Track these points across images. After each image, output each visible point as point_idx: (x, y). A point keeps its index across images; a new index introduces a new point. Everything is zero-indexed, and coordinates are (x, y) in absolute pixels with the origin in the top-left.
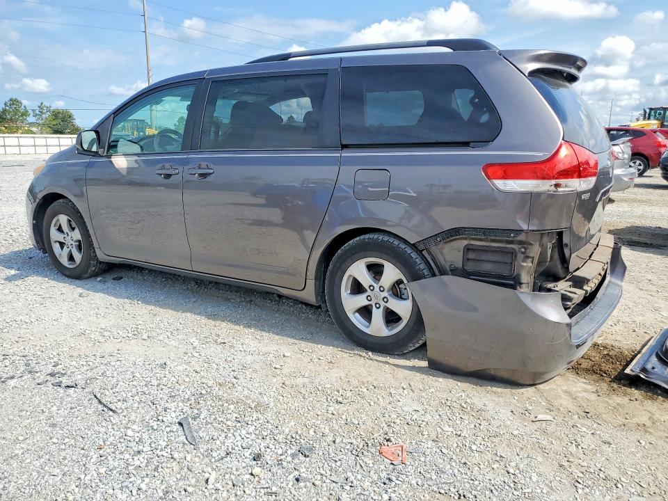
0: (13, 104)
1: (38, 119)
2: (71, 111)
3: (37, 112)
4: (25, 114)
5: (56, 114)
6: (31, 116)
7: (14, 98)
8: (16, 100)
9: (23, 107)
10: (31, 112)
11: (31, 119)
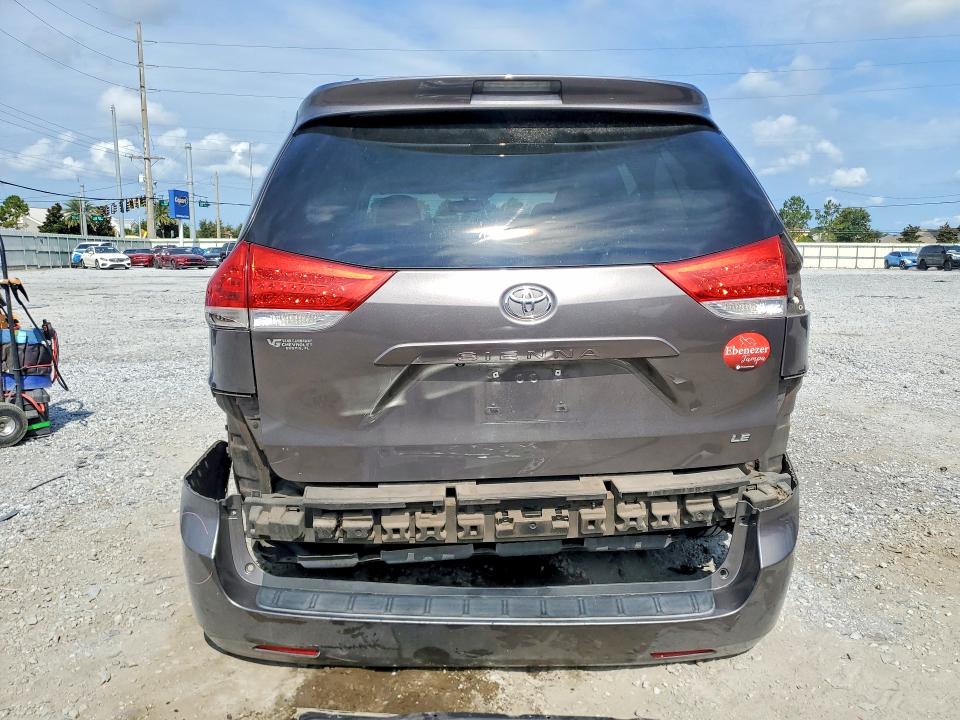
0: (794, 204)
1: (821, 222)
2: (868, 210)
3: (822, 213)
4: (807, 216)
5: (847, 215)
6: (813, 218)
7: (797, 196)
8: (799, 199)
9: (805, 207)
10: (813, 213)
11: (813, 223)
